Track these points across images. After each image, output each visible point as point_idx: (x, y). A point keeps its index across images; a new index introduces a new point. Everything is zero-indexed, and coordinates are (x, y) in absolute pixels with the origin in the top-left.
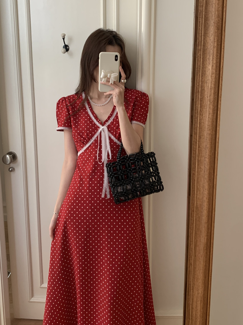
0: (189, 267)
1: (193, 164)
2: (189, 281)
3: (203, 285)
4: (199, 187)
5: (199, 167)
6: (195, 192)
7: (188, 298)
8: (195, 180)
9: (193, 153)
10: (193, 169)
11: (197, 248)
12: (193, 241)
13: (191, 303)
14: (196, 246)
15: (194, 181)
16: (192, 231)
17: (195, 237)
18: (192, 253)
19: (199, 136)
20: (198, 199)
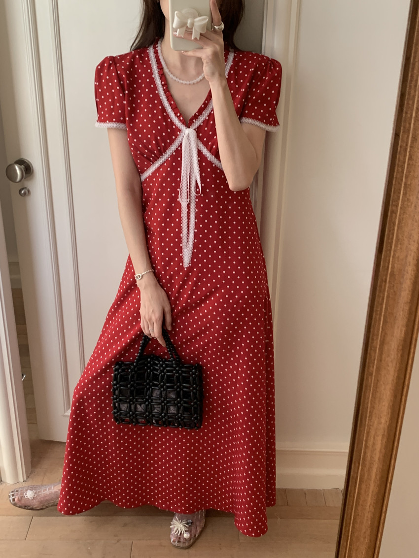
0: (367, 378)
1: (394, 192)
3: (390, 411)
4: (400, 237)
5: (406, 199)
6: (391, 247)
8: (394, 225)
9: (398, 170)
10: (392, 203)
11: (386, 348)
12: (378, 335)
14: (383, 343)
15: (392, 225)
16: (378, 317)
17: (382, 328)
18: (375, 356)
19: (412, 136)
20: (396, 259)
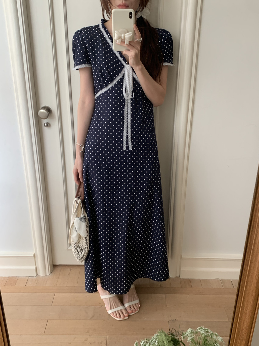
2: (255, 218)
7: (251, 234)
13: (254, 238)
